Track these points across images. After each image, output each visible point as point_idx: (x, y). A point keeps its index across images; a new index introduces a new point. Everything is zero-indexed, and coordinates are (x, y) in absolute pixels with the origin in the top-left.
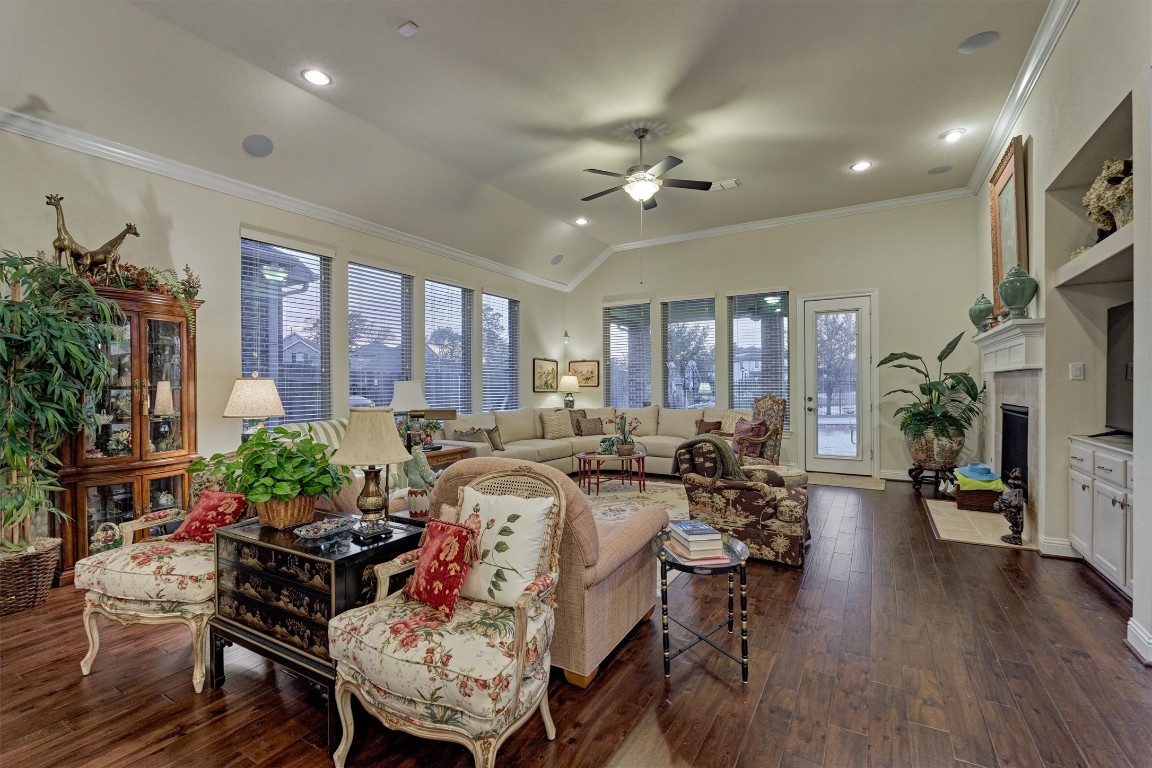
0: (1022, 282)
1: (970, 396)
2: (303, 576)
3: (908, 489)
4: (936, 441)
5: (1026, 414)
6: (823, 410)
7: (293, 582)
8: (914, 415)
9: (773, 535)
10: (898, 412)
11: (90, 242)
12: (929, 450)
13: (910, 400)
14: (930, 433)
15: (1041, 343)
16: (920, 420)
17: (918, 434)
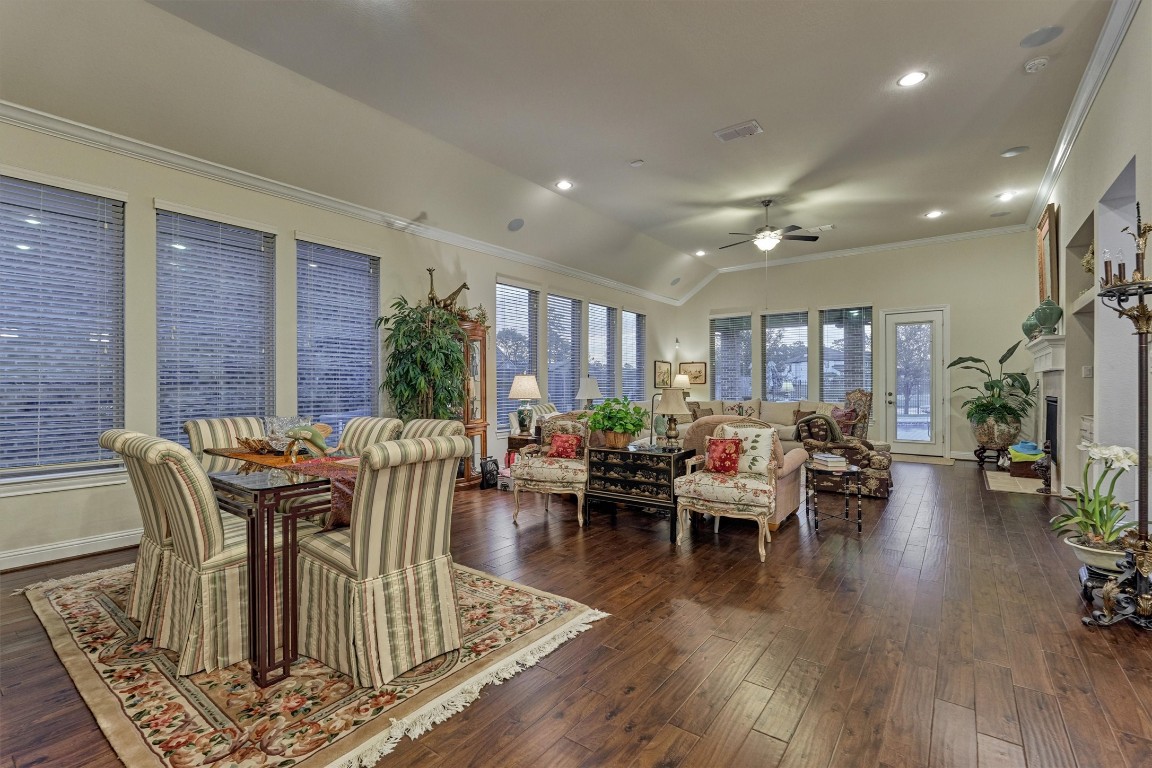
0: (1051, 309)
1: (1024, 391)
2: (651, 464)
3: (975, 466)
4: (996, 427)
5: (1056, 402)
6: (900, 411)
7: (644, 468)
8: (978, 406)
9: (867, 478)
10: (965, 404)
11: (442, 295)
12: (990, 434)
13: (975, 394)
14: (991, 420)
15: (1062, 352)
16: (982, 411)
17: (982, 421)
